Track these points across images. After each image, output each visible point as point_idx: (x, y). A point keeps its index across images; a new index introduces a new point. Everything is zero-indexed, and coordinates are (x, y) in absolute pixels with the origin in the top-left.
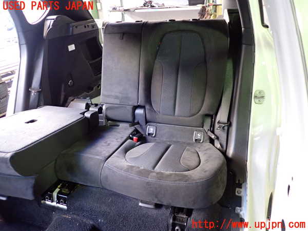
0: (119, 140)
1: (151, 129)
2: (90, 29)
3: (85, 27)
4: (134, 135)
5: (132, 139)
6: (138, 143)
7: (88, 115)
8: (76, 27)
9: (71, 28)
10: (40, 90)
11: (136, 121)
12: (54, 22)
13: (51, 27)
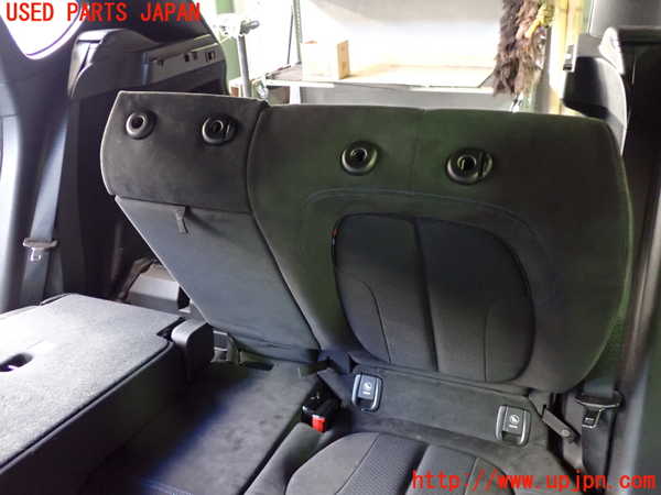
0: (267, 427)
1: (366, 388)
2: (202, 63)
3: (187, 58)
4: (314, 407)
5: (308, 420)
6: (328, 434)
7: (181, 336)
8: (161, 62)
9: (146, 67)
10: (54, 244)
11: (323, 358)
12: (99, 49)
13: (88, 65)
